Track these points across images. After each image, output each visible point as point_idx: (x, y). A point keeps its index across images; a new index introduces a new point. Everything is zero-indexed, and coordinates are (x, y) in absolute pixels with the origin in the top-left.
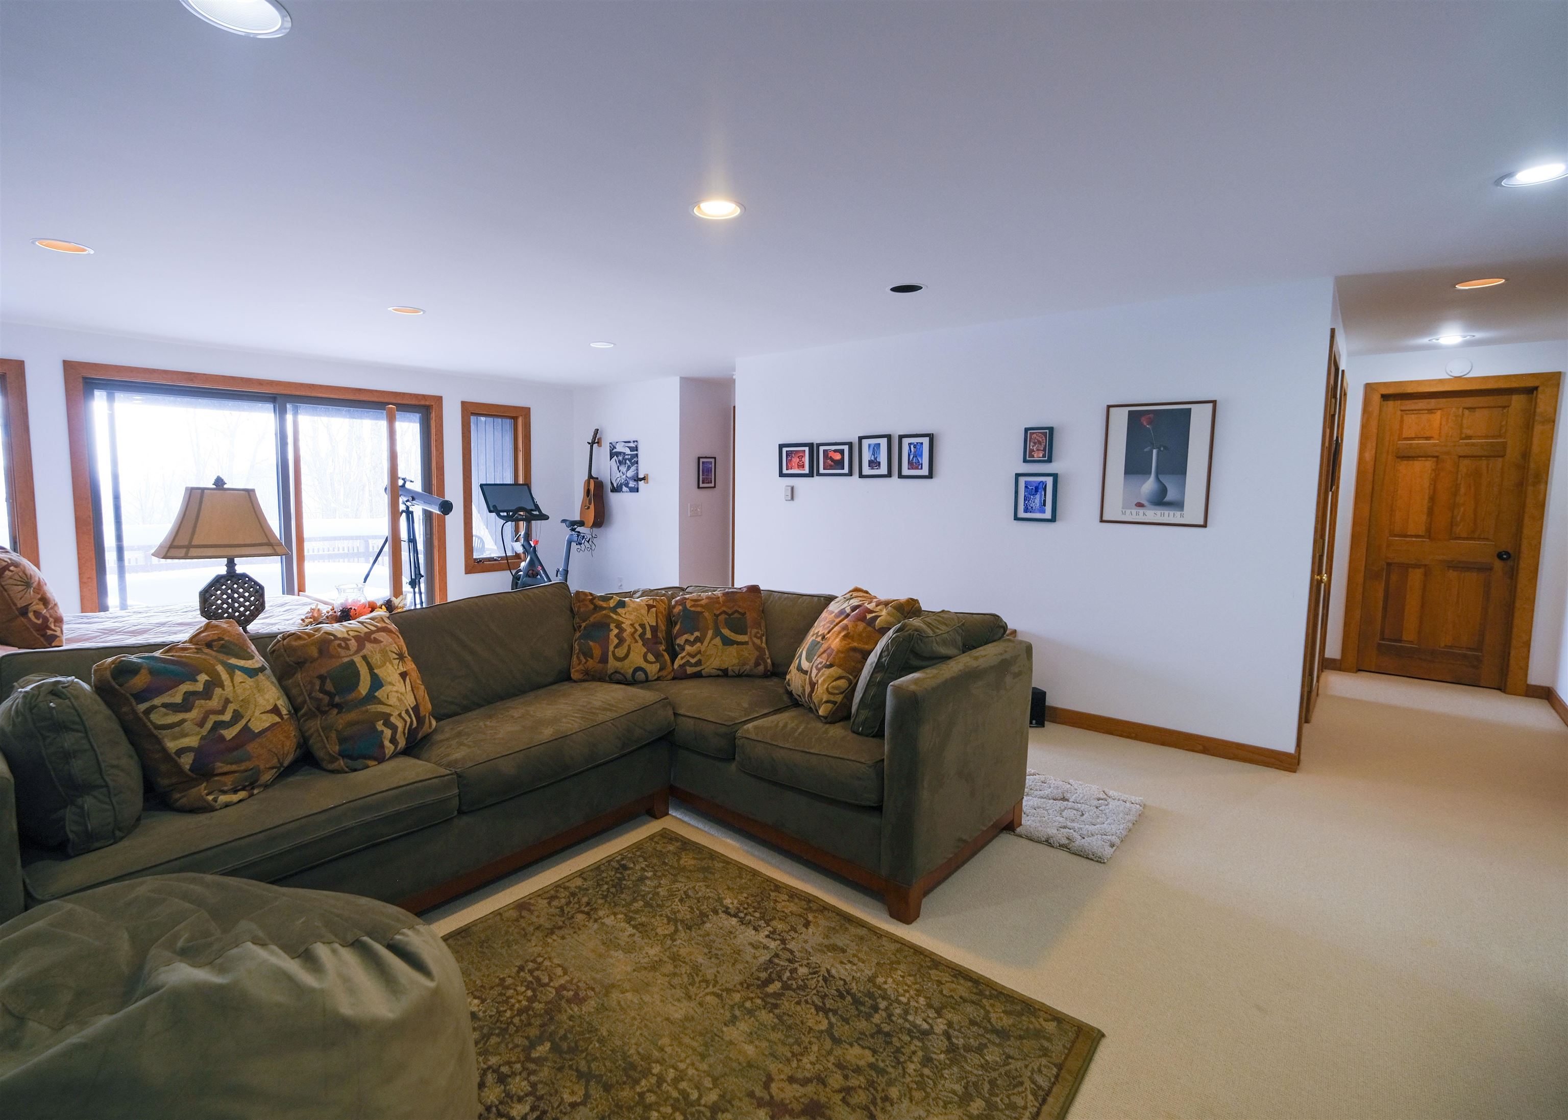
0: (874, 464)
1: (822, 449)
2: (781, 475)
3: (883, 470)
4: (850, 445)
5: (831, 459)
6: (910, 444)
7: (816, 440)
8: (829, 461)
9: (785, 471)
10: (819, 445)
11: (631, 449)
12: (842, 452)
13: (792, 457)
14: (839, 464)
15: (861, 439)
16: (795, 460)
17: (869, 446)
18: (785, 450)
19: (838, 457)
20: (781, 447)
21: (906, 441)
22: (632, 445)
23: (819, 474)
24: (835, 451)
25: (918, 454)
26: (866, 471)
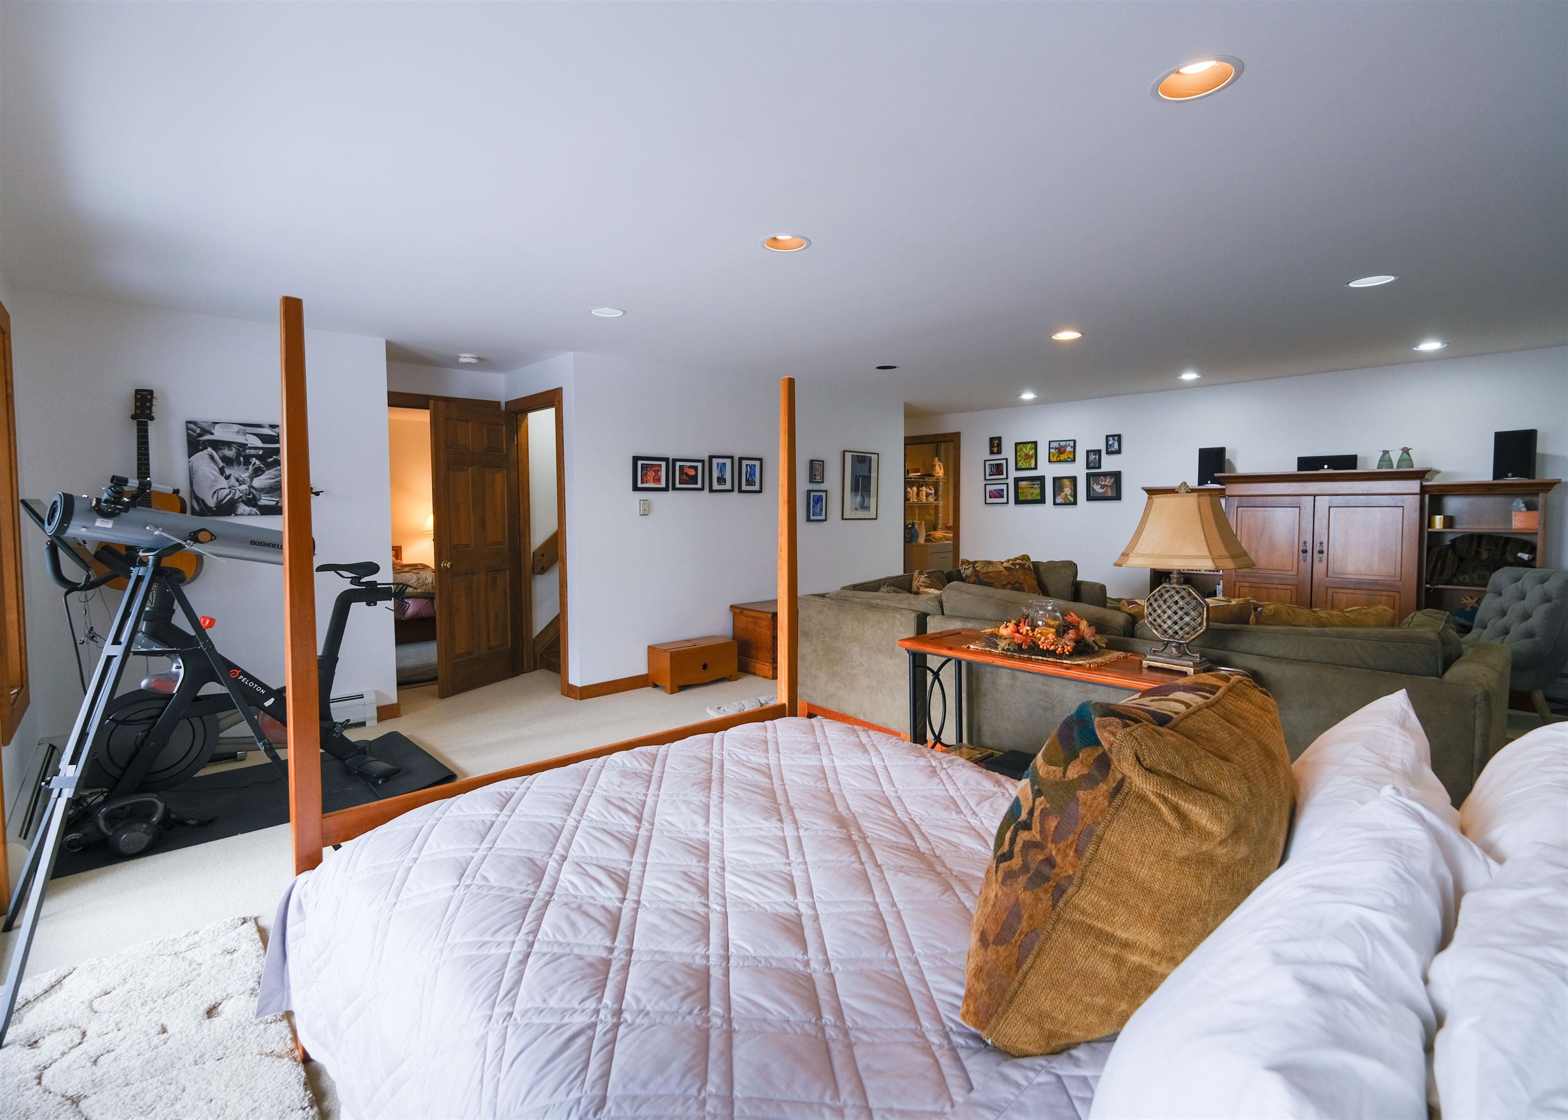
0: (721, 480)
1: (678, 464)
2: (636, 488)
3: (728, 486)
4: (702, 461)
5: (687, 475)
6: (747, 465)
7: (671, 456)
8: (685, 477)
9: (640, 485)
10: (675, 461)
11: (264, 438)
12: (696, 468)
13: (647, 470)
14: (694, 480)
15: (711, 458)
16: (651, 474)
17: (718, 464)
18: (640, 463)
19: (692, 473)
20: (636, 459)
21: (744, 463)
22: (267, 431)
23: (674, 489)
24: (690, 467)
25: (753, 474)
26: (716, 486)
